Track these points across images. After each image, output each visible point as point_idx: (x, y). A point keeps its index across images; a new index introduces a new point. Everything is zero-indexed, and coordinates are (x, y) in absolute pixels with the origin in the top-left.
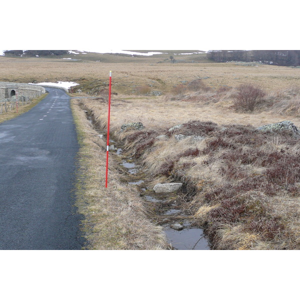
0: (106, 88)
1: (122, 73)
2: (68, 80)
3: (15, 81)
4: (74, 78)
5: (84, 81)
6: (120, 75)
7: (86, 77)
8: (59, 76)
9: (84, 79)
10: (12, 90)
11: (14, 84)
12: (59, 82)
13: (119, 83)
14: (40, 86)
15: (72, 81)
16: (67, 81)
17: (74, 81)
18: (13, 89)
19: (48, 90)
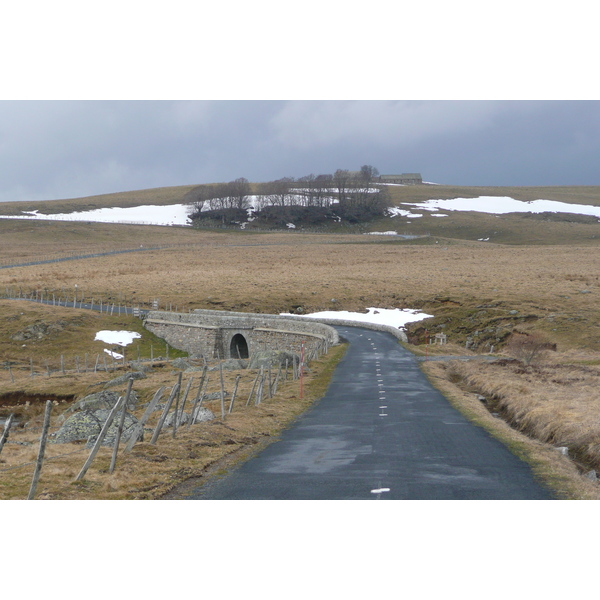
0: (518, 327)
1: (570, 278)
2: (398, 302)
3: (242, 306)
4: (416, 298)
5: (449, 305)
6: (565, 287)
7: (454, 293)
8: (371, 292)
9: (447, 300)
10: (235, 333)
11: (242, 316)
12: (372, 310)
13: (562, 314)
14: (317, 321)
15: (410, 307)
16: (395, 305)
17: (417, 305)
18: (240, 332)
19: (346, 333)
